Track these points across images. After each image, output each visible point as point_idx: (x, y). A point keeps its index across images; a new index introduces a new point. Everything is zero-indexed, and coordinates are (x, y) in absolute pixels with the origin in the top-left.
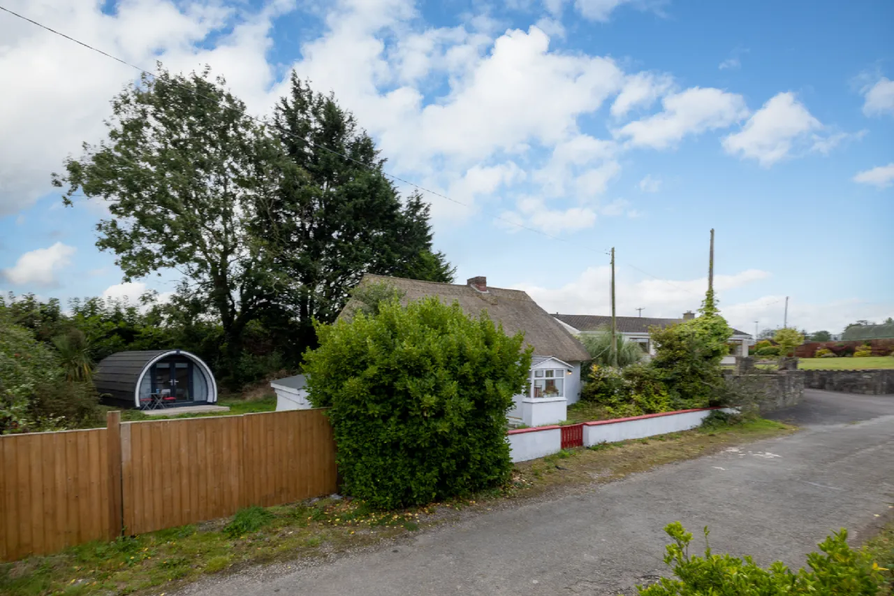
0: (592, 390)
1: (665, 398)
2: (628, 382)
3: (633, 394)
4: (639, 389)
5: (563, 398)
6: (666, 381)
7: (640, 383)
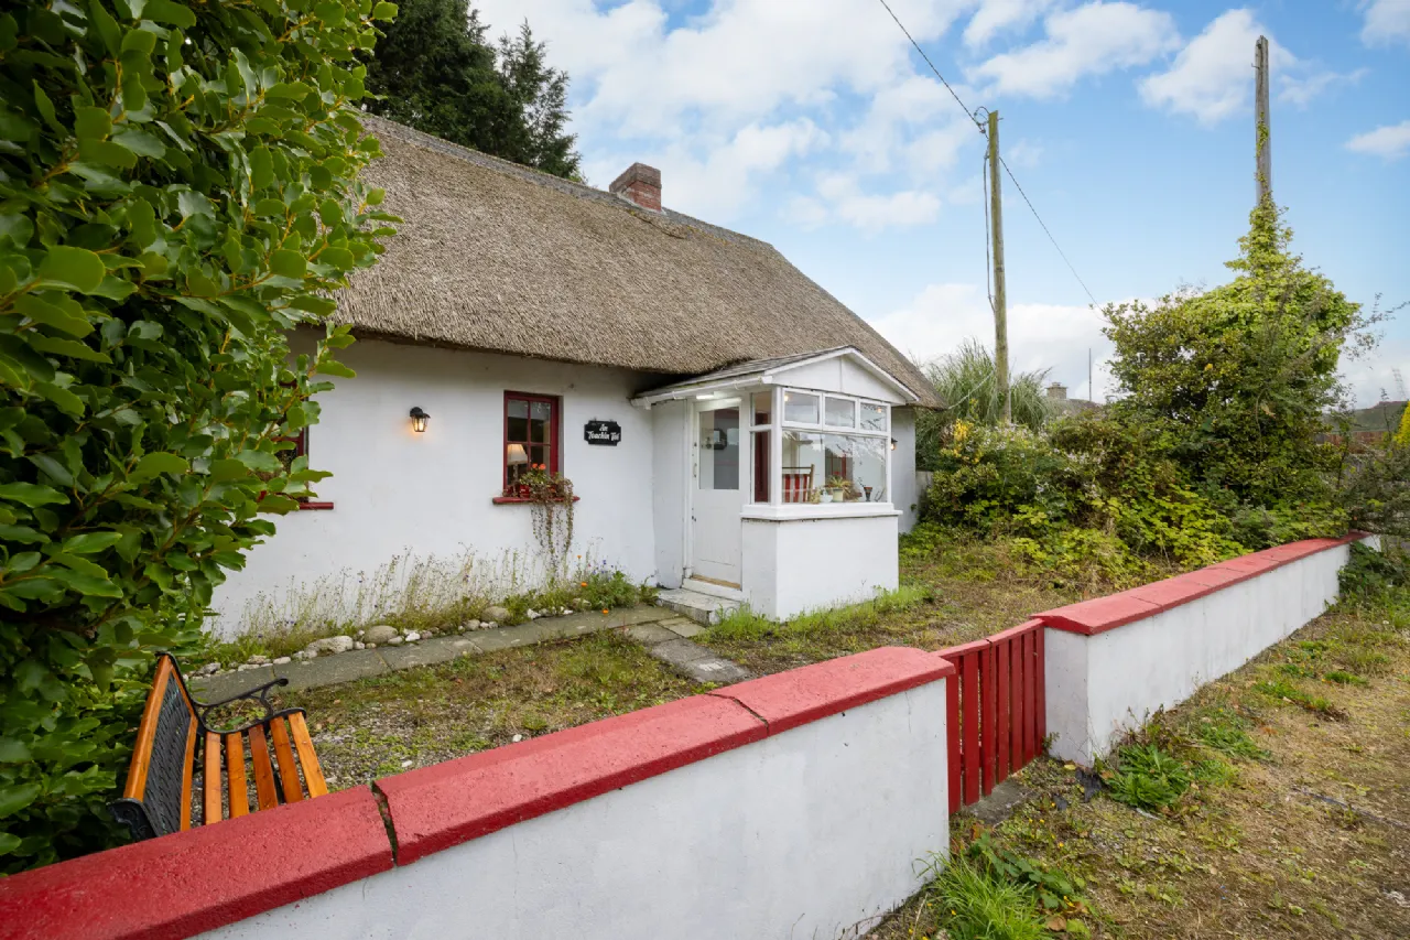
0: (959, 490)
1: (1194, 507)
2: (1075, 461)
3: (1095, 494)
4: (1111, 479)
5: (888, 507)
6: (1184, 458)
7: (1112, 462)
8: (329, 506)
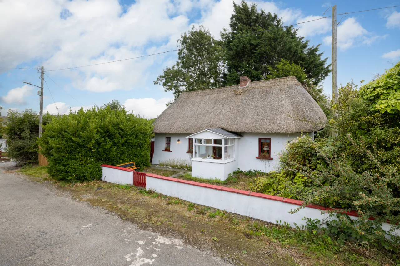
8: (171, 151)
